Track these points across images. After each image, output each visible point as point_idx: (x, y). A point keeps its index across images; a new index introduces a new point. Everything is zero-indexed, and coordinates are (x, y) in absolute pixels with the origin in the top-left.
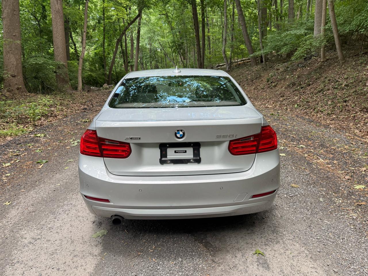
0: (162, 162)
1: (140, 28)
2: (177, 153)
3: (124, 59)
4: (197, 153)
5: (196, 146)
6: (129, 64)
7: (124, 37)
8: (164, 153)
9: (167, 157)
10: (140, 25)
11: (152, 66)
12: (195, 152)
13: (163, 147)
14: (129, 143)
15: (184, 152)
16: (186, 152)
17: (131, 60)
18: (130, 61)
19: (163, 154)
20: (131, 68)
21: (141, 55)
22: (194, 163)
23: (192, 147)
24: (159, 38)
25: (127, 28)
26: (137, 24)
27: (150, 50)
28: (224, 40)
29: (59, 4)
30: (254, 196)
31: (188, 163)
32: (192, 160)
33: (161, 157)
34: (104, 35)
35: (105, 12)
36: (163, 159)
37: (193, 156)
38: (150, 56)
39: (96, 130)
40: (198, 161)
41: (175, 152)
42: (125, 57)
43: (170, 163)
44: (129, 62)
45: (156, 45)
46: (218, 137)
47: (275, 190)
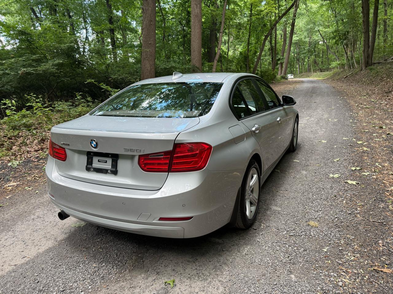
0: (88, 169)
1: (295, 20)
2: (100, 162)
3: (272, 56)
4: (115, 165)
5: (115, 158)
6: (279, 62)
7: (273, 31)
8: (90, 160)
9: (93, 165)
10: (295, 16)
11: (310, 61)
12: (113, 163)
13: (90, 155)
14: (65, 148)
15: (105, 162)
16: (106, 162)
17: (282, 57)
18: (280, 58)
19: (90, 162)
20: (281, 65)
21: (298, 50)
22: (110, 173)
23: (111, 157)
24: (321, 28)
25: (277, 22)
26: (292, 16)
27: (310, 43)
29: (198, 8)
30: (161, 219)
31: (107, 174)
32: (109, 171)
33: (87, 164)
34: (250, 33)
35: (252, 8)
36: (89, 166)
37: (111, 167)
38: (308, 50)
40: (115, 172)
41: (99, 161)
42: (274, 54)
43: (92, 171)
44: (279, 60)
45: (316, 37)
46: (126, 150)
47: (192, 217)
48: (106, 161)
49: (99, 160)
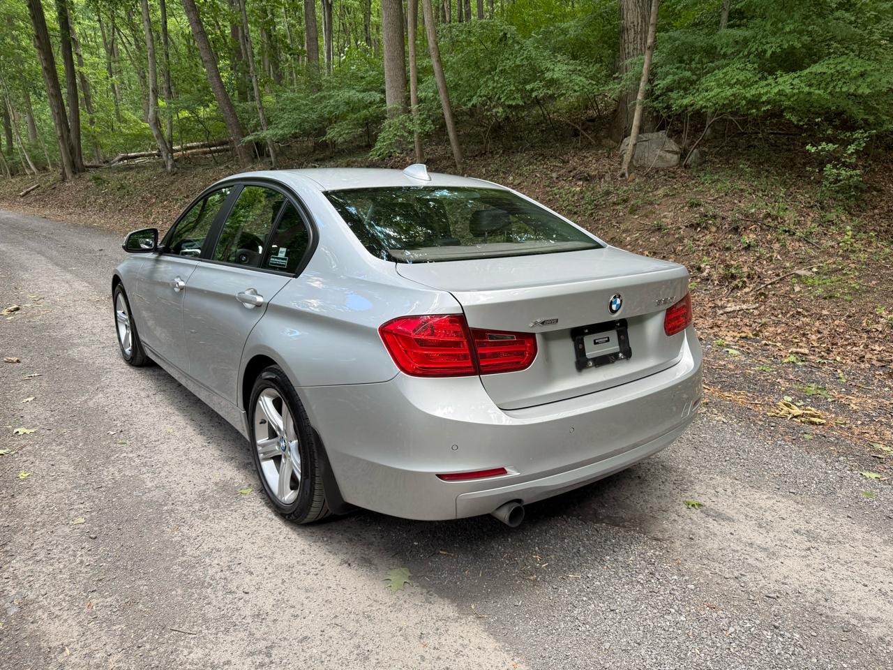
0: (580, 367)
2: (598, 343)
4: (623, 340)
5: (621, 327)
8: (580, 347)
9: (586, 354)
12: (621, 337)
13: (578, 336)
14: (534, 334)
15: (607, 341)
16: (609, 340)
19: (580, 350)
22: (624, 359)
23: (615, 329)
28: (151, 93)
31: (616, 362)
32: (619, 355)
33: (578, 356)
36: (581, 360)
37: (618, 347)
39: (464, 313)
40: (628, 354)
41: (595, 343)
43: (592, 367)
48: (608, 338)
49: (595, 341)
